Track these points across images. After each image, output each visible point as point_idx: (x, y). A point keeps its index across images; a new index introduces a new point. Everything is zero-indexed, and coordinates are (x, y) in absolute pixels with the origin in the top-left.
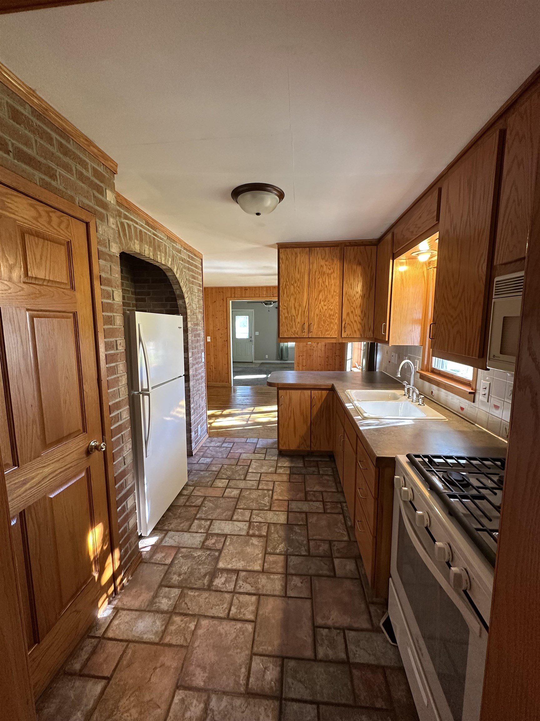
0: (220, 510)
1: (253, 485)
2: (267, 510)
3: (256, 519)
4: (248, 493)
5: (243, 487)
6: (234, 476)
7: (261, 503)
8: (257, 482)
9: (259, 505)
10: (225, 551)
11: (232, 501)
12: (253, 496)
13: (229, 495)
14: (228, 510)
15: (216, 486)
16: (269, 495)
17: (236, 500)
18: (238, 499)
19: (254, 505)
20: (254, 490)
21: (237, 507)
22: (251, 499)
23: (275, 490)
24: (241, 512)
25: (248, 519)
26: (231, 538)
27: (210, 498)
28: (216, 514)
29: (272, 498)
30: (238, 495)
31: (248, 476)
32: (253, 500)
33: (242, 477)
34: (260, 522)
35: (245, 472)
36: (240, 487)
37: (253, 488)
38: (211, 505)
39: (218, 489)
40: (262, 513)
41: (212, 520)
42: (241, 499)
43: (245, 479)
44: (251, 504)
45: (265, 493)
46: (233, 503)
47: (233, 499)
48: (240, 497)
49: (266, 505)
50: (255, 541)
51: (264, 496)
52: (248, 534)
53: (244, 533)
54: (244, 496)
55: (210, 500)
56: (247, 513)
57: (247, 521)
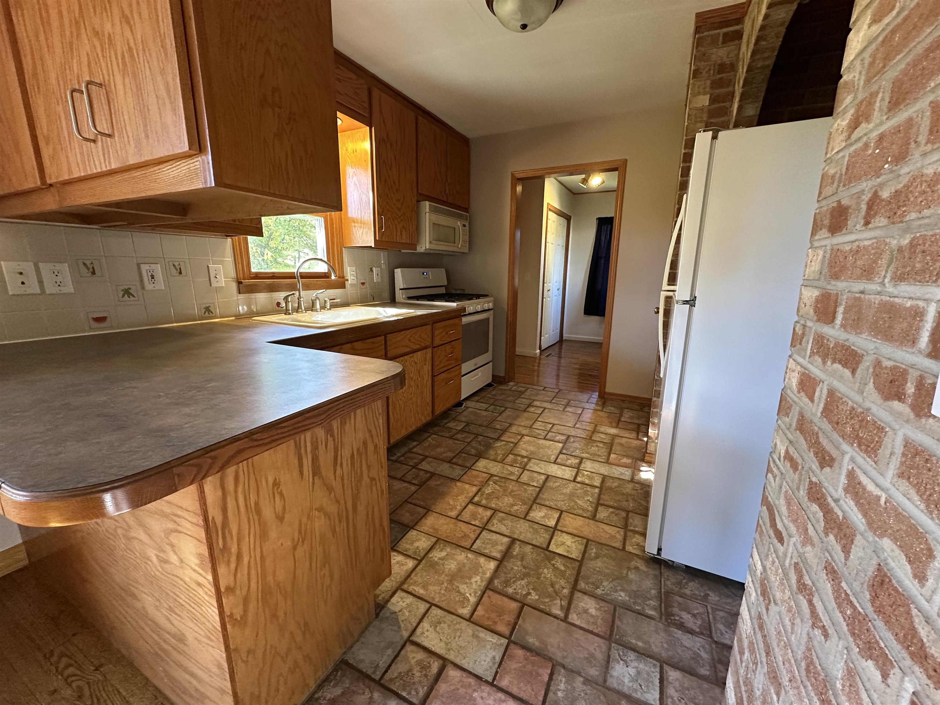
0: (565, 491)
1: (501, 521)
2: (496, 476)
3: (516, 471)
4: (516, 508)
5: (522, 521)
6: (535, 555)
7: (500, 486)
8: (489, 527)
9: (503, 485)
10: (558, 452)
11: (544, 500)
12: (508, 500)
13: (550, 512)
14: (552, 488)
15: (577, 539)
16: (482, 495)
17: (538, 501)
18: (534, 501)
19: (511, 486)
20: (503, 510)
21: (538, 489)
22: (513, 496)
23: (467, 500)
24: (533, 482)
25: (525, 471)
26: (550, 459)
27: (585, 515)
28: (571, 488)
29: (479, 490)
30: (534, 507)
31: (502, 548)
32: (511, 494)
33: (516, 550)
34: (511, 465)
35: (508, 565)
36: (527, 524)
37: (503, 515)
38: (580, 502)
39: (570, 530)
40: (505, 474)
41: (574, 481)
42: (529, 499)
43: (513, 540)
44: (515, 489)
45: (487, 499)
46: (544, 497)
47: (542, 502)
48: (531, 503)
49: (494, 483)
50: (524, 453)
51: (489, 496)
52: (530, 459)
53: (533, 461)
54: (524, 503)
55: (583, 510)
56: (525, 478)
57: (528, 470)
